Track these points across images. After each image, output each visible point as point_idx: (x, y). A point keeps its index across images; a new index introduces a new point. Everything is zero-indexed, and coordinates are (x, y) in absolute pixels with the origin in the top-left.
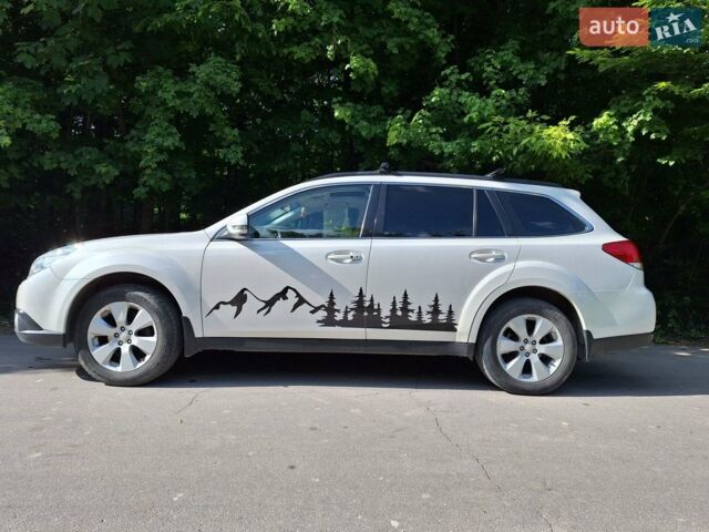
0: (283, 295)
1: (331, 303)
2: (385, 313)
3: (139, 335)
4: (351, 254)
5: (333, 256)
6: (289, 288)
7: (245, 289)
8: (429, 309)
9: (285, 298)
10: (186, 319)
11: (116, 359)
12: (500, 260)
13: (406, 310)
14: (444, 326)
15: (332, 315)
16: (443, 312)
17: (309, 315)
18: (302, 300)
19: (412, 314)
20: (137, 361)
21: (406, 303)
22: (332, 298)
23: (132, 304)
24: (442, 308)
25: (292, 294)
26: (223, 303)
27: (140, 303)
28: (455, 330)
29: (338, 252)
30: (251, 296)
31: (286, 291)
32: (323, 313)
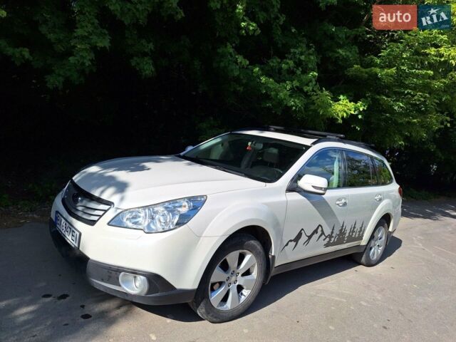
0: (316, 231)
1: (332, 232)
2: (347, 235)
3: (243, 275)
4: (343, 201)
5: (338, 202)
6: (320, 225)
7: (302, 229)
8: (359, 230)
9: (317, 233)
10: (274, 257)
11: (225, 299)
12: (381, 200)
13: (353, 231)
14: (360, 238)
15: (330, 240)
16: (362, 230)
17: (323, 241)
18: (323, 233)
19: (354, 234)
20: (239, 297)
21: (354, 227)
22: (333, 229)
23: (245, 251)
24: (363, 229)
25: (320, 229)
26: (291, 241)
27: (252, 250)
28: (362, 239)
29: (339, 200)
30: (303, 234)
31: (318, 228)
32: (328, 239)
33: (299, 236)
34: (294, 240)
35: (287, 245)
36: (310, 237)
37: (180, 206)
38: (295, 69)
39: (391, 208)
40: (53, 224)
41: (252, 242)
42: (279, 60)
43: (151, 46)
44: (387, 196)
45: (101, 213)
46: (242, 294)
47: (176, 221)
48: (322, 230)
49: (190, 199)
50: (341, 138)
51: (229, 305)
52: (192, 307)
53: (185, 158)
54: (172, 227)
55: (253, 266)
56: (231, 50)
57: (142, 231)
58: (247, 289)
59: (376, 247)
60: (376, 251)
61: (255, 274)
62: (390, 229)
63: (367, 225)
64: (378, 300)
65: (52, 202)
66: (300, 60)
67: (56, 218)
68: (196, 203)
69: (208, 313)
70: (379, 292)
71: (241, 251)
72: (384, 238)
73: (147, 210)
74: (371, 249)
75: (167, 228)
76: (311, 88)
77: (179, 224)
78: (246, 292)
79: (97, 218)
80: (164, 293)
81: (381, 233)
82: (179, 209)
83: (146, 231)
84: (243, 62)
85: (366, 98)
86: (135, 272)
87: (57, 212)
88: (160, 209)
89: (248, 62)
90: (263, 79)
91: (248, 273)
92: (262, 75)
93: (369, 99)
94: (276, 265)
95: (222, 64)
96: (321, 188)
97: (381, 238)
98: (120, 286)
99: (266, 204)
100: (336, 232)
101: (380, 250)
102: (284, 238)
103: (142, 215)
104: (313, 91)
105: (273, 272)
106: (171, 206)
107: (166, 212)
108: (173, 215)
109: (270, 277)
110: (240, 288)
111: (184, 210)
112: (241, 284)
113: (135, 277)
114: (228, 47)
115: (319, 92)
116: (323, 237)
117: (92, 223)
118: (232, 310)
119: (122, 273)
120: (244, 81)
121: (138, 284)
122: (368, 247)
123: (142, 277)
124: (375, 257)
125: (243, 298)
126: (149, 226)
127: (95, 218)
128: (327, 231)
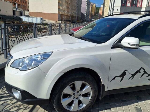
6: (142, 68)
7: (126, 70)
9: (140, 72)
10: (103, 85)
17: (146, 78)
25: (142, 70)
26: (117, 77)
31: (140, 69)
33: (124, 74)
34: (120, 76)
35: (114, 79)
36: (134, 75)
48: (145, 71)
57: (19, 70)
79: (9, 63)
91: (86, 95)
94: (107, 89)
98: (13, 94)
116: (146, 75)
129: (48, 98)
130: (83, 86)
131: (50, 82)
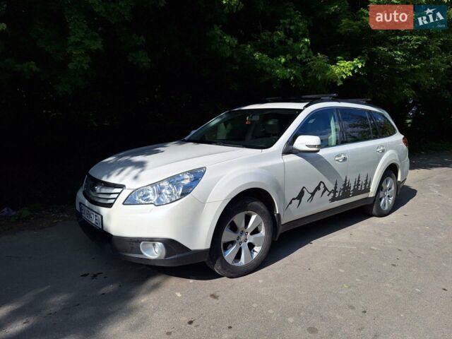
0: (318, 188)
1: (336, 188)
2: (352, 188)
3: (252, 234)
4: (343, 156)
5: (337, 159)
6: (321, 182)
7: (304, 187)
8: (364, 182)
9: (319, 189)
10: (279, 215)
11: (238, 257)
12: (383, 151)
13: (358, 185)
14: (367, 190)
15: (335, 195)
16: (368, 183)
17: (327, 197)
18: (326, 189)
19: (360, 187)
20: (252, 254)
21: (359, 181)
22: (336, 184)
23: (249, 212)
24: (368, 181)
25: (322, 185)
26: (294, 199)
27: (256, 210)
28: (369, 191)
29: (338, 156)
30: (306, 192)
31: (320, 185)
32: (332, 194)
33: (302, 194)
34: (298, 198)
35: (291, 203)
36: (313, 194)
37: (183, 180)
38: (286, 40)
39: (397, 158)
40: (79, 215)
41: (255, 203)
42: (270, 33)
43: (142, 38)
44: (390, 147)
45: (116, 196)
46: (254, 251)
47: (180, 192)
48: (325, 186)
49: (191, 172)
50: (334, 97)
51: (243, 261)
52: (209, 265)
53: (189, 141)
54: (177, 198)
55: (260, 225)
56: (219, 32)
57: (152, 205)
58: (258, 246)
59: (386, 197)
60: (387, 202)
61: (263, 232)
62: (399, 179)
63: (373, 177)
64: (389, 244)
65: (75, 196)
66: (290, 30)
67: (81, 208)
68: (197, 175)
69: (224, 269)
70: (390, 237)
71: (246, 212)
72: (393, 188)
73: (154, 187)
74: (381, 199)
75: (174, 199)
76: (304, 56)
77: (183, 195)
78: (257, 249)
79: (113, 200)
80: (180, 255)
81: (390, 184)
82: (183, 182)
83: (156, 204)
84: (232, 41)
85: (363, 55)
86: (152, 240)
87: (80, 203)
88: (165, 184)
89: (236, 41)
90: (257, 56)
91: (256, 231)
92: (255, 51)
93: (366, 55)
94: (283, 222)
95: (213, 47)
96: (315, 146)
97: (390, 189)
98: (142, 254)
99: (263, 168)
100: (340, 186)
101: (391, 200)
102: (286, 197)
103: (151, 192)
104: (307, 57)
105: (281, 230)
106: (174, 180)
107: (171, 186)
108: (178, 188)
109: (279, 234)
110: (251, 246)
111: (186, 182)
112: (251, 241)
113: (154, 245)
114: (216, 29)
115: (314, 57)
116: (327, 193)
117: (110, 205)
118: (247, 265)
119: (142, 243)
120: (239, 60)
121: (157, 250)
122: (377, 198)
123: (160, 244)
124: (387, 208)
125: (255, 255)
126: (158, 200)
127: (112, 201)
128: (331, 187)
129: (209, 247)
130: (248, 219)
131: (211, 218)
